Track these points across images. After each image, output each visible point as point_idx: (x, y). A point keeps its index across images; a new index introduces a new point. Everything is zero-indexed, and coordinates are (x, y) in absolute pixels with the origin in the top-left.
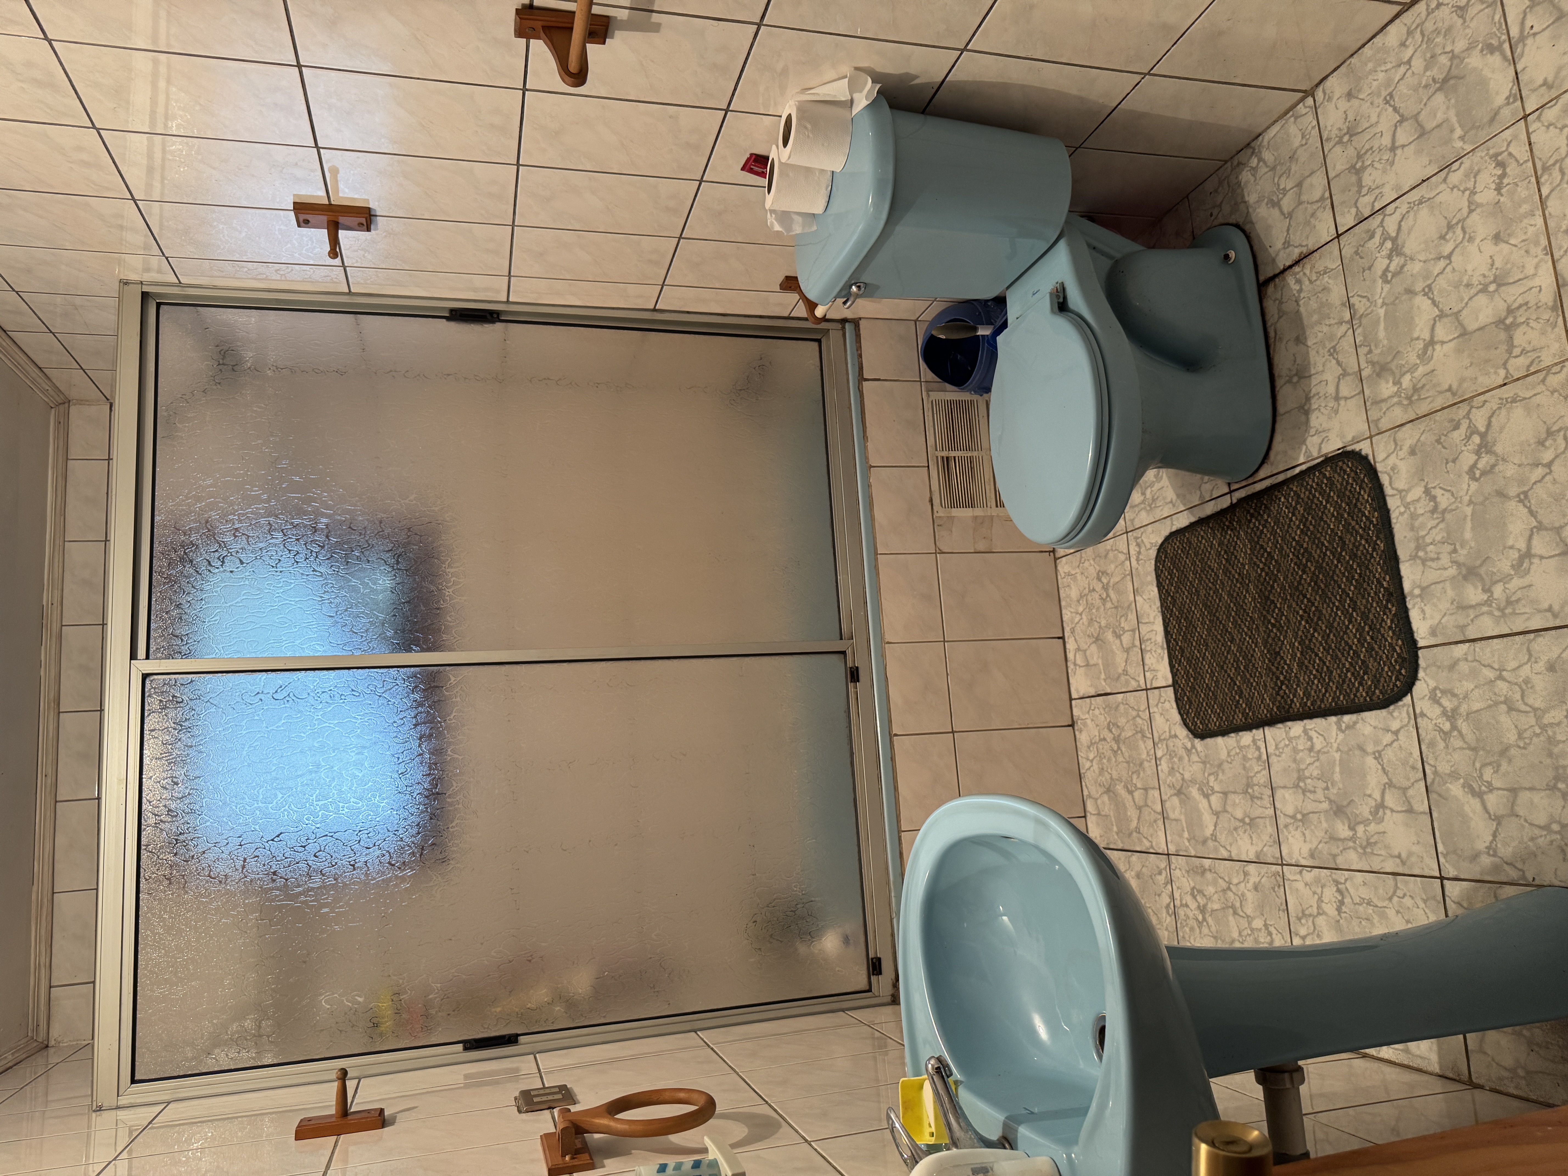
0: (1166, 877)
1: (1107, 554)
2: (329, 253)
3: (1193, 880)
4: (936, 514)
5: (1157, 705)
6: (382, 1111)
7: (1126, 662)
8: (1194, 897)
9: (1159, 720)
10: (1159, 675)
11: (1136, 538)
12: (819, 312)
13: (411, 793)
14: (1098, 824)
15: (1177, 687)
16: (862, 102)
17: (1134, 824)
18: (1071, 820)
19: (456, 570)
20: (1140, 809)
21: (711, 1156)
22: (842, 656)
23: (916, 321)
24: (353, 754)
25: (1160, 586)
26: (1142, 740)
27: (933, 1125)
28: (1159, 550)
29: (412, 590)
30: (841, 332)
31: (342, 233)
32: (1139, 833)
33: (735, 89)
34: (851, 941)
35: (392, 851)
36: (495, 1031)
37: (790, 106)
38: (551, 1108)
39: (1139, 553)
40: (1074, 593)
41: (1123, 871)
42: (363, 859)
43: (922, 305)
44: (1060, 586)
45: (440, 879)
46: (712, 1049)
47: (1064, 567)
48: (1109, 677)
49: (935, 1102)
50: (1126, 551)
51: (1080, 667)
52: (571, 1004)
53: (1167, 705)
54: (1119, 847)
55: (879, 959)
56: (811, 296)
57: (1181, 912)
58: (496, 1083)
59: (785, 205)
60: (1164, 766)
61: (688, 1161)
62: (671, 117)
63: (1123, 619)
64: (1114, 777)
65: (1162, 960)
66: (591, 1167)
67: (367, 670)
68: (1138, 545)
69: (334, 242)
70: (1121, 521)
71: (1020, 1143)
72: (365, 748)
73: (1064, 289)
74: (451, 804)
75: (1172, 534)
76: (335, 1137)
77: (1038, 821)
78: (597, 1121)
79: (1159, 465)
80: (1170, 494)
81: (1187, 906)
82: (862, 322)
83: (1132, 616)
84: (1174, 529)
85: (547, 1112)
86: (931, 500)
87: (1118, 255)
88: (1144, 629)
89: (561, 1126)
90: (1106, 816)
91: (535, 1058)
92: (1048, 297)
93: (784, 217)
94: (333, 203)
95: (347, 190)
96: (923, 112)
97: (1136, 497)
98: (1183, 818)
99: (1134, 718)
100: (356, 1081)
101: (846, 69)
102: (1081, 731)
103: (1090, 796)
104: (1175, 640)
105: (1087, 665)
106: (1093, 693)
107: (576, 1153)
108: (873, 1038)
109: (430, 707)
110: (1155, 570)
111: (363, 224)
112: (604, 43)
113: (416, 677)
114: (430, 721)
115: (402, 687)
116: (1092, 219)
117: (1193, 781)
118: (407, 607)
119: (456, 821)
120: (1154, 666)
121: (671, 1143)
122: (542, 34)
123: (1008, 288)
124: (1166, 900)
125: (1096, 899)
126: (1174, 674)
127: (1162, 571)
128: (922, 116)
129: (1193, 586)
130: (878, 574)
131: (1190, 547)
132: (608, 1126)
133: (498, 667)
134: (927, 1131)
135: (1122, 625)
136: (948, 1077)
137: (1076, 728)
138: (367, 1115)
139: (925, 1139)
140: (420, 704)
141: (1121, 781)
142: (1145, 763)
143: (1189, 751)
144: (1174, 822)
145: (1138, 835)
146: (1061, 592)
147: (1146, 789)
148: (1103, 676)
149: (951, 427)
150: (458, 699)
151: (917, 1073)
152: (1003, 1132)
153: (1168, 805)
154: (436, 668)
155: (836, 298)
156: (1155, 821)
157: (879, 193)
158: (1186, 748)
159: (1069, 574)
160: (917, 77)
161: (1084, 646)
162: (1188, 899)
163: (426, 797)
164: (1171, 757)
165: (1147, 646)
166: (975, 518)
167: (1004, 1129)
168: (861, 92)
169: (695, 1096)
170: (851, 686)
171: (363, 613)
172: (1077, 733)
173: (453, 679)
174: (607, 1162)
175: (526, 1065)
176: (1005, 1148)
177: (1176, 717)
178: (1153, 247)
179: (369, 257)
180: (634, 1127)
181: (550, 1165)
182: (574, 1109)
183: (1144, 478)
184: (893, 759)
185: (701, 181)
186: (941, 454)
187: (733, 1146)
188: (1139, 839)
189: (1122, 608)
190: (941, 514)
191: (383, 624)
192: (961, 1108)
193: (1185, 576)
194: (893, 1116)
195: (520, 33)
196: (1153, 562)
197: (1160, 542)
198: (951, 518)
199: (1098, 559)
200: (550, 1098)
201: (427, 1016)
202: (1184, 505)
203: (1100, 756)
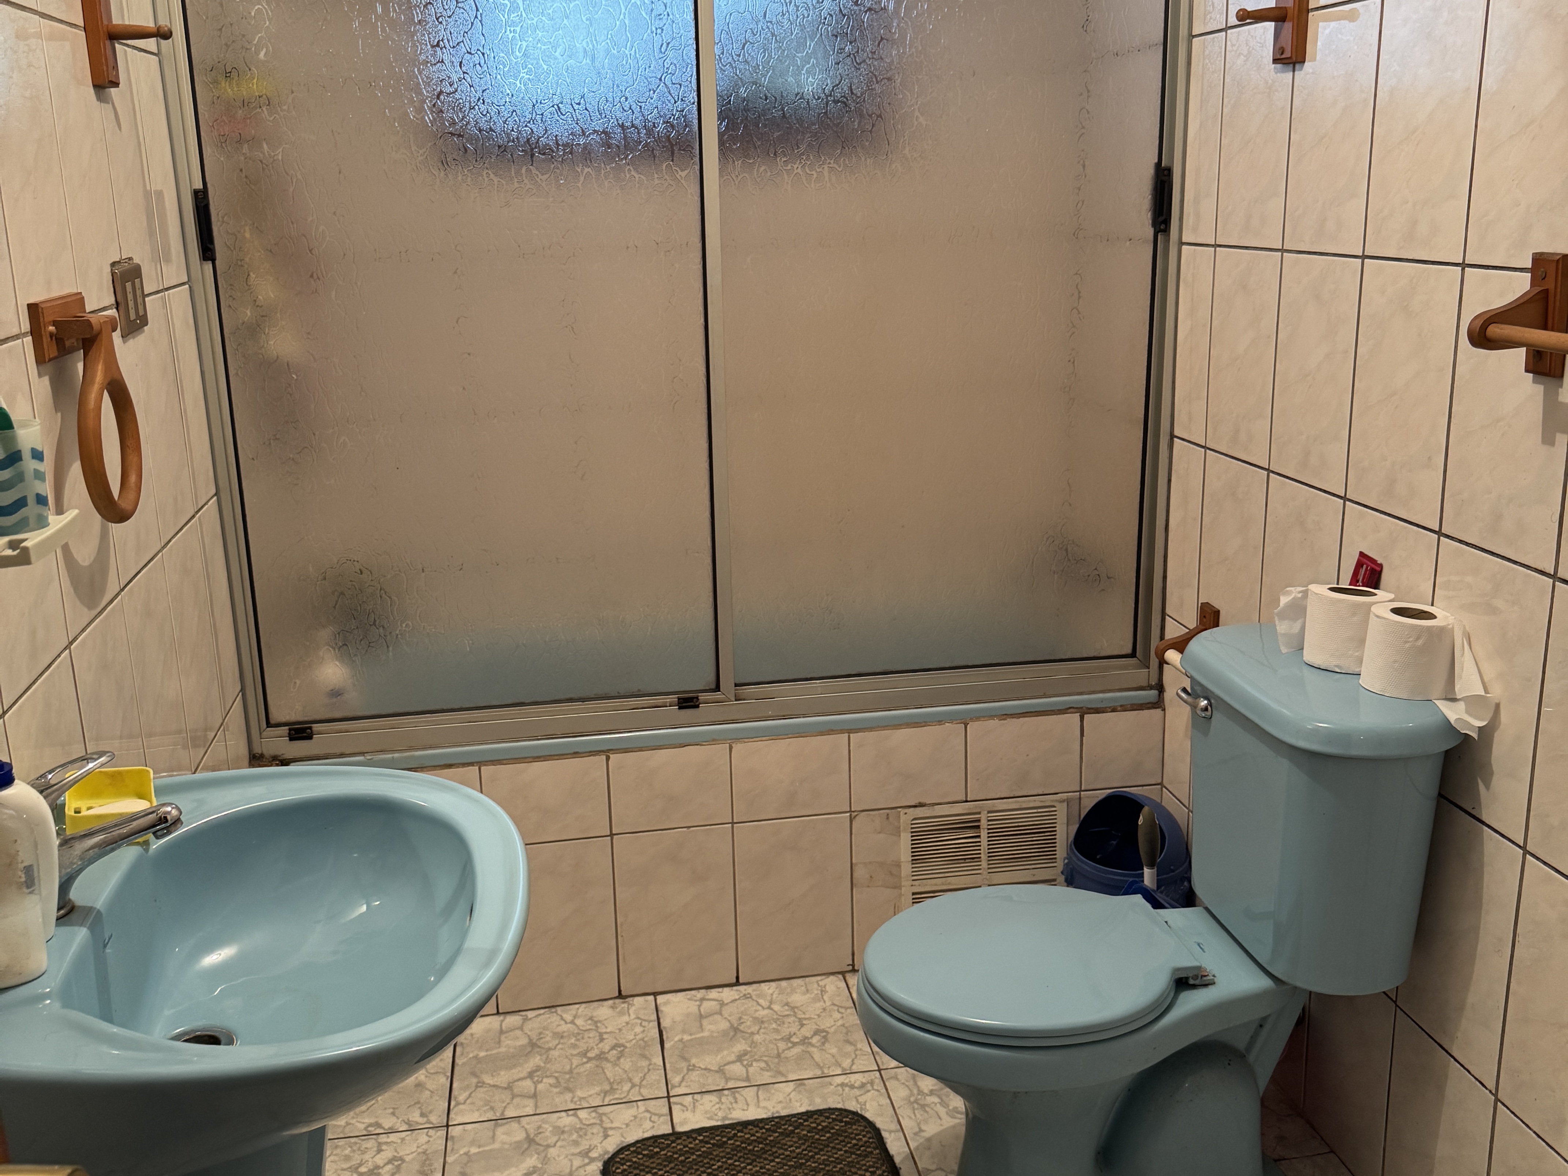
0: (417, 1123)
1: (851, 1043)
2: (1244, 10)
3: (414, 1159)
4: (903, 811)
5: (647, 1111)
6: (116, 84)
7: (705, 1069)
8: (390, 1162)
9: (626, 1114)
10: (688, 1115)
11: (872, 1083)
12: (1172, 655)
13: (533, 120)
14: (488, 1031)
15: (672, 1138)
16: (1454, 713)
17: (488, 1079)
18: (494, 998)
19: (827, 179)
20: (509, 1087)
21: (52, 518)
22: (713, 686)
23: (1161, 784)
24: (584, 43)
25: (809, 1114)
26: (601, 1091)
27: (91, 812)
28: (855, 1114)
29: (800, 121)
30: (1145, 684)
31: (1270, 26)
32: (477, 1087)
33: (1467, 544)
34: (335, 700)
35: (457, 96)
36: (219, 231)
37: (1447, 617)
38: (117, 305)
39: (852, 1087)
40: (798, 998)
41: (428, 1066)
42: (445, 58)
43: (1183, 792)
44: (807, 979)
45: (420, 158)
46: (193, 516)
47: (833, 984)
48: (685, 1046)
49: (121, 814)
50: (855, 1068)
51: (699, 1006)
52: (254, 330)
53: (648, 1125)
54: (457, 1060)
55: (310, 737)
56: (1194, 646)
57: (371, 1144)
58: (151, 233)
59: (1313, 610)
60: (566, 1120)
61: (47, 489)
62: (1430, 458)
63: (763, 1065)
64: (552, 1052)
65: (309, 1122)
66: (40, 360)
67: (694, 63)
68: (863, 1085)
69: (1258, 16)
70: (894, 1063)
71: (65, 930)
72: (593, 60)
73: (1206, 985)
74: (518, 172)
75: (877, 1132)
76: (82, 25)
77: (493, 953)
78: (100, 368)
79: (970, 1116)
80: (931, 1129)
81: (379, 1151)
82: (1158, 712)
83: (766, 1078)
84: (884, 1134)
85: (112, 300)
86: (921, 805)
87: (1251, 1058)
88: (750, 1093)
89: (93, 319)
90: (499, 1042)
91: (183, 284)
92: (1195, 964)
93: (1298, 610)
94: (1311, 14)
95: (1327, 31)
96: (1440, 795)
97: (927, 1083)
98: (496, 1146)
99: (630, 1080)
100: (155, 51)
101: (1497, 692)
102: (613, 1007)
103: (526, 1019)
104: (735, 1135)
105: (701, 1017)
106: (663, 1025)
107: (58, 340)
108: (206, 730)
109: (647, 144)
110: (830, 1109)
111: (1282, 54)
112: (1527, 371)
113: (686, 126)
114: (628, 145)
115: (671, 108)
116: (1300, 1022)
117: (545, 1160)
118: (777, 114)
119: (496, 180)
120: (700, 1108)
121: (70, 465)
122: (1538, 289)
123: (1207, 909)
124: (387, 1123)
125: (390, 1033)
126: (689, 1134)
127: (828, 1118)
128: (1434, 792)
129: (807, 1161)
130: (822, 734)
131: (860, 1155)
132: (92, 382)
133: (699, 233)
134: (83, 804)
135: (754, 1064)
136: (154, 833)
137: (617, 1001)
138: (111, 63)
139: (71, 802)
140: (650, 132)
141: (548, 1061)
142: (570, 1095)
143: (585, 1154)
144: (491, 1134)
145: (474, 1085)
146: (799, 981)
147: (534, 1096)
148: (686, 1037)
149: (1020, 831)
150: (657, 181)
151: (159, 791)
152: (80, 907)
153: (514, 1125)
154: (698, 152)
155: (1191, 677)
156: (492, 1108)
157: (1331, 736)
158: (590, 1150)
159: (823, 991)
160: (1488, 786)
161: (726, 1011)
162: (388, 1153)
163: (528, 140)
164: (578, 1130)
165: (727, 1098)
166: (898, 865)
167: (84, 908)
168: (1467, 712)
169: (132, 496)
170: (674, 698)
171: (770, 56)
172: (611, 1002)
173: (683, 174)
174: (46, 380)
175: (175, 272)
176: (59, 909)
177: (632, 1137)
178: (1263, 1105)
179: (1240, 61)
180: (91, 415)
181: (43, 306)
182: (116, 336)
183: (952, 1094)
184: (576, 754)
185: (1344, 498)
186: (983, 817)
187: (66, 548)
188: (467, 1087)
189: (778, 1064)
190: (903, 818)
191: (755, 83)
192: (113, 850)
193: (821, 1150)
194: (103, 759)
195: (1539, 260)
196: (839, 1106)
197: (867, 1115)
198: (897, 832)
199: (844, 1030)
200: (131, 304)
201: (240, 141)
202: (917, 1148)
203: (579, 1035)
